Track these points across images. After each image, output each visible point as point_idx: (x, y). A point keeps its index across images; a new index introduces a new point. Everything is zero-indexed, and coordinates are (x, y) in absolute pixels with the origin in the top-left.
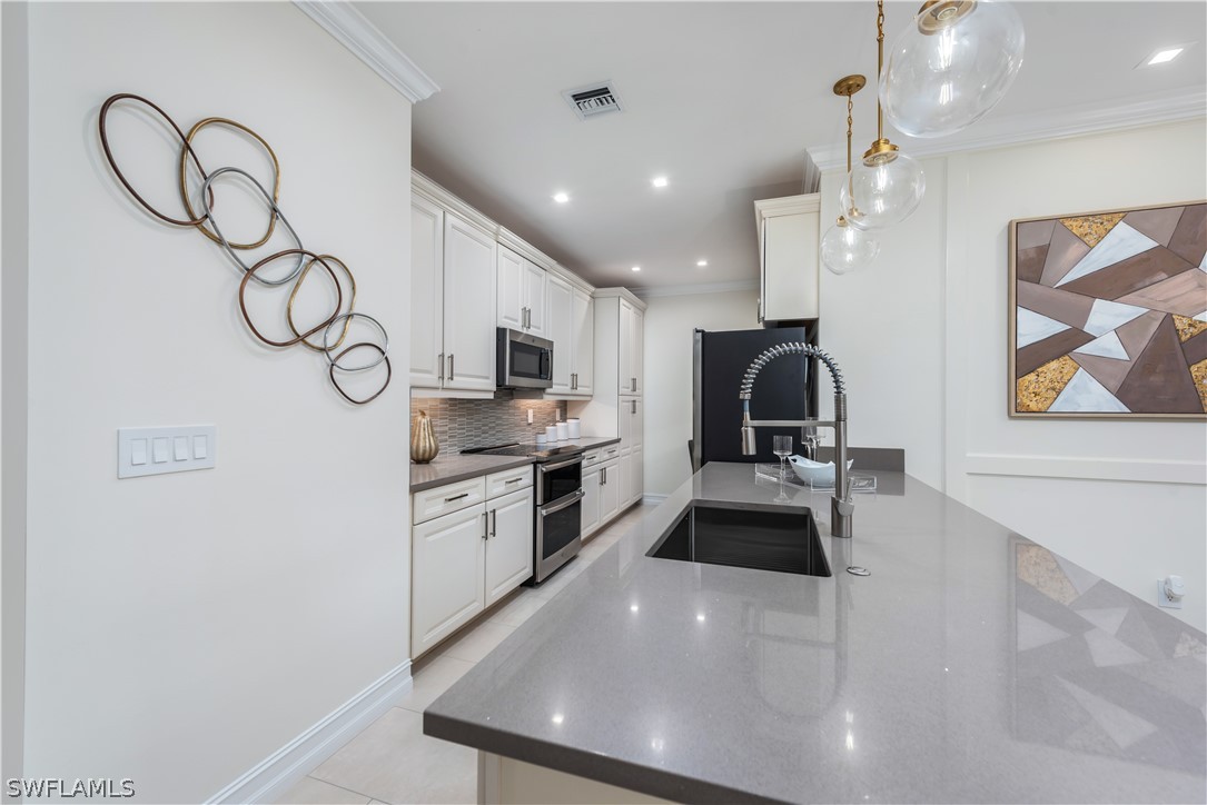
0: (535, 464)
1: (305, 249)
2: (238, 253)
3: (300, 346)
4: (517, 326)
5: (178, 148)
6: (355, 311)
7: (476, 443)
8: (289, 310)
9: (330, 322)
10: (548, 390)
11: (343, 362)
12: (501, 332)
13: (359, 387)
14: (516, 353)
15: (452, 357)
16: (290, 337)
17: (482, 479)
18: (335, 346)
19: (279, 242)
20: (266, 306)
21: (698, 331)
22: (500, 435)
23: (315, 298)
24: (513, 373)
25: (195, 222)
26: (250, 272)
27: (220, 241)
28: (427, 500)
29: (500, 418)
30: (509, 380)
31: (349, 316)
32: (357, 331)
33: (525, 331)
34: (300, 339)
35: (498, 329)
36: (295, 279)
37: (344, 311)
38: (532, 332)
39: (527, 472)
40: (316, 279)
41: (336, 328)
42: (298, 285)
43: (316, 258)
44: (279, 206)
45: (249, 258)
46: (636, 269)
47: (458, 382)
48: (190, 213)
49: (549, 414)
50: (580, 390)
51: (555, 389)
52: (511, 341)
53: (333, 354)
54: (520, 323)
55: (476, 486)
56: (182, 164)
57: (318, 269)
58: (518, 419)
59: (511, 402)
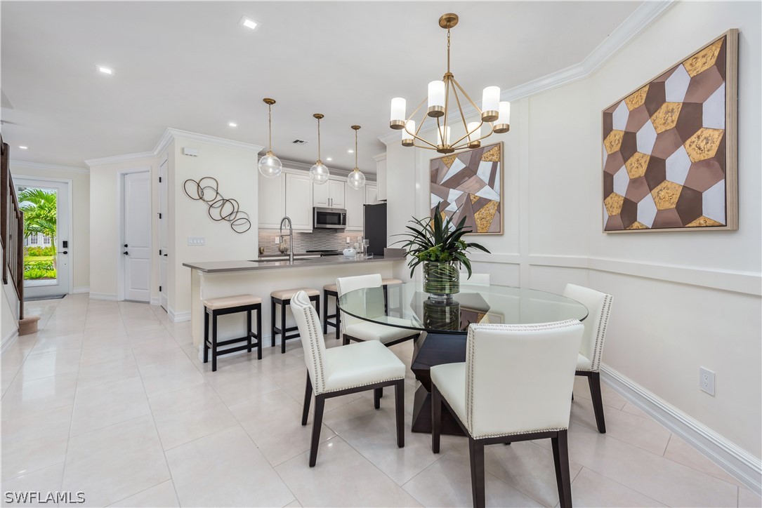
1: (225, 199)
2: (208, 203)
3: (223, 220)
4: (325, 206)
5: (196, 187)
6: (239, 210)
7: (315, 249)
8: (220, 213)
9: (231, 214)
11: (235, 223)
12: (314, 208)
13: (241, 229)
14: (321, 216)
16: (221, 218)
19: (219, 198)
20: (215, 213)
21: (364, 205)
22: (330, 247)
23: (228, 209)
24: (319, 223)
25: (201, 198)
26: (211, 206)
27: (204, 201)
29: (328, 240)
30: (318, 226)
31: (237, 212)
32: (240, 215)
33: (330, 207)
34: (223, 218)
36: (223, 204)
37: (236, 210)
38: (334, 207)
40: (228, 205)
41: (234, 215)
42: (222, 207)
43: (228, 200)
44: (219, 191)
45: (211, 203)
51: (349, 228)
52: (317, 212)
53: (232, 221)
54: (326, 204)
56: (198, 189)
57: (228, 203)
58: (340, 241)
59: (336, 234)
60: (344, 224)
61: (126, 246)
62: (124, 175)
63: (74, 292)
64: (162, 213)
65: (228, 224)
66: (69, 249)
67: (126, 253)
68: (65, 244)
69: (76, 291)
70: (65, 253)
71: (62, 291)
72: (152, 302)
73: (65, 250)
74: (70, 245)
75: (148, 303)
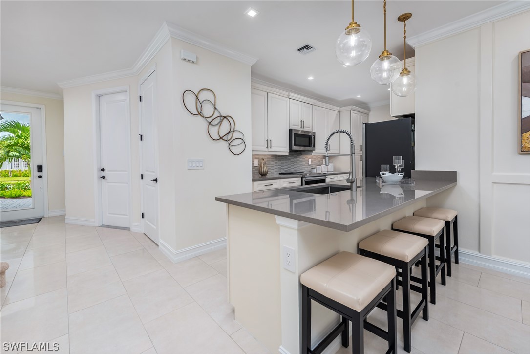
0: (302, 178)
1: (222, 115)
2: (207, 119)
3: (221, 140)
4: (298, 128)
5: (194, 100)
6: (235, 129)
7: (285, 171)
8: (218, 131)
9: (228, 133)
10: (313, 151)
11: (232, 144)
12: (290, 131)
13: (236, 150)
14: (297, 138)
15: (271, 141)
16: (219, 138)
17: (279, 180)
18: (230, 140)
19: (217, 114)
20: (213, 131)
21: (364, 124)
22: (295, 169)
23: (225, 127)
24: (295, 145)
25: (199, 114)
26: (210, 123)
27: (203, 117)
28: (258, 184)
29: (296, 162)
30: (294, 148)
31: (234, 131)
32: (236, 135)
33: (302, 129)
34: (221, 138)
35: (290, 130)
36: (221, 122)
37: (232, 129)
38: (305, 129)
39: (298, 180)
40: (225, 122)
41: (231, 134)
42: (220, 125)
43: (225, 117)
44: (217, 107)
45: (209, 120)
46: (359, 96)
47: (273, 149)
48: (198, 112)
49: (319, 161)
50: (331, 151)
51: (316, 151)
52: (294, 134)
53: (229, 142)
54: (300, 126)
55: (276, 182)
56: (196, 103)
57: (225, 120)
58: (304, 163)
59: (301, 157)
60: (314, 146)
61: (103, 170)
62: (99, 96)
63: (49, 216)
64: (143, 134)
65: (225, 144)
66: (44, 173)
67: (103, 177)
68: (40, 168)
69: (51, 214)
70: (40, 177)
71: (37, 215)
72: (133, 229)
73: (40, 174)
74: (44, 169)
75: (129, 229)
